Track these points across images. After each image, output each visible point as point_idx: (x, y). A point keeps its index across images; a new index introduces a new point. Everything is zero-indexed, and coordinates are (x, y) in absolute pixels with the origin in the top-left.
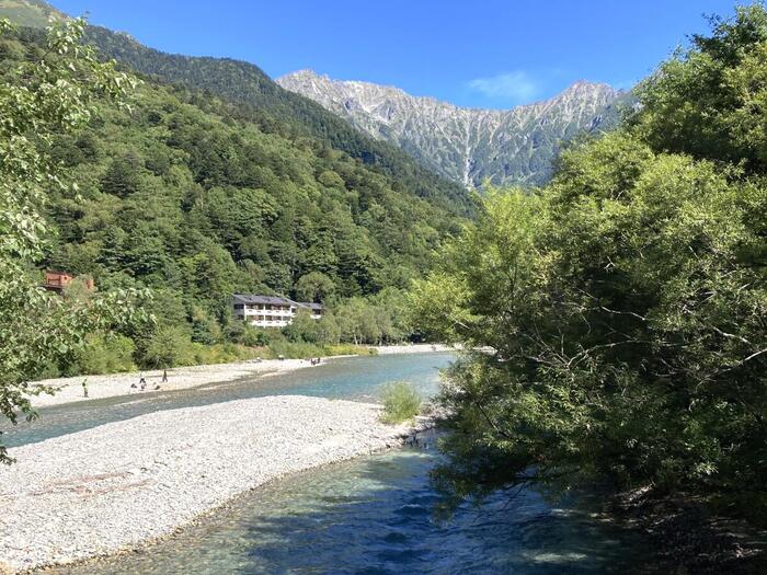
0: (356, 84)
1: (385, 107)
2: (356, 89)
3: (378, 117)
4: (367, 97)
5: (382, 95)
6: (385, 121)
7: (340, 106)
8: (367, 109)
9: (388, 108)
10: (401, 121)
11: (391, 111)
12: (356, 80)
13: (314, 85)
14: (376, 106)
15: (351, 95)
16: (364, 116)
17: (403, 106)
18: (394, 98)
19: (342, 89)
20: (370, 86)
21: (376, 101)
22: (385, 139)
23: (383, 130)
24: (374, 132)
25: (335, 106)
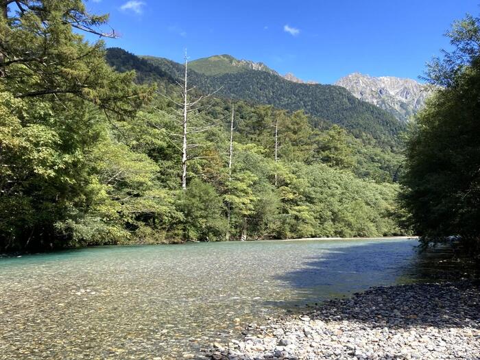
0: (385, 79)
1: (404, 91)
2: (385, 81)
3: (399, 98)
4: (392, 86)
5: (401, 84)
6: (404, 100)
7: (376, 94)
8: (392, 93)
9: (406, 92)
10: (413, 99)
11: (407, 93)
12: (386, 76)
13: (361, 82)
14: (398, 91)
15: (383, 86)
16: (391, 97)
17: (415, 90)
18: (409, 85)
19: (377, 82)
20: (394, 79)
21: (397, 88)
22: (404, 111)
23: (402, 105)
24: (397, 107)
25: (374, 94)
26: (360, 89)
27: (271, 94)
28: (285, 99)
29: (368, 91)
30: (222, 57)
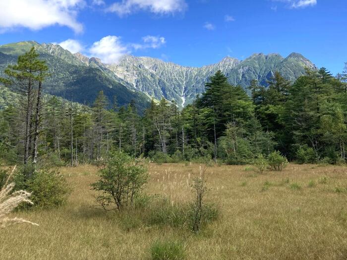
1: (154, 67)
2: (144, 60)
3: (151, 71)
4: (148, 63)
5: (153, 62)
6: (154, 72)
8: (147, 67)
10: (160, 72)
11: (156, 68)
12: (144, 56)
14: (151, 66)
15: (142, 62)
16: (146, 70)
17: (161, 66)
18: (158, 63)
19: (139, 60)
20: (149, 58)
21: (151, 64)
22: (153, 79)
23: (152, 75)
24: (149, 77)
25: (135, 68)
26: (126, 64)
27: (53, 71)
28: (62, 75)
29: (131, 65)
30: (27, 43)
